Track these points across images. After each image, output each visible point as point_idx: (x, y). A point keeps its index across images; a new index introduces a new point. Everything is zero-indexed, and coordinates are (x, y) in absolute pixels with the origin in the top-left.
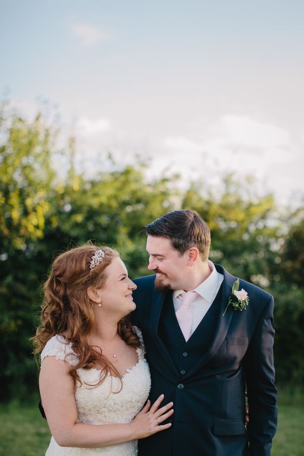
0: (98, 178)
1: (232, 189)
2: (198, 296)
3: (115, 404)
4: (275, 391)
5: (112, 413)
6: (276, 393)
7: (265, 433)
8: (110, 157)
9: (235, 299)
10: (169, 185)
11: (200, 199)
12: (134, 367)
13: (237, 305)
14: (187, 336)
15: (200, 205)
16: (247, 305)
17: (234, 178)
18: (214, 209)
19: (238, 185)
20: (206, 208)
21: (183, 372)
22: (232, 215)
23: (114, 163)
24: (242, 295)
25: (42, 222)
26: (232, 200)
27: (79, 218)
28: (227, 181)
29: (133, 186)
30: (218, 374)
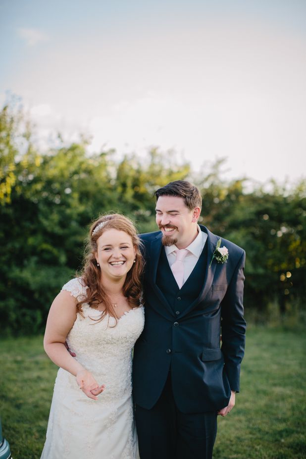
0: (50, 154)
1: (157, 160)
2: (189, 253)
3: (112, 338)
4: (245, 324)
5: (109, 345)
6: (246, 325)
7: (237, 355)
8: (59, 136)
9: (218, 254)
10: (107, 158)
11: (131, 169)
12: (131, 310)
13: (220, 260)
14: (180, 285)
15: (132, 174)
16: (227, 258)
17: (159, 151)
18: (144, 176)
19: (161, 157)
20: (137, 175)
21: (178, 313)
22: (158, 181)
23: (62, 141)
24: (224, 251)
25: (9, 190)
26: (157, 168)
27: (39, 186)
28: (153, 153)
29: (79, 159)
30: (204, 314)
